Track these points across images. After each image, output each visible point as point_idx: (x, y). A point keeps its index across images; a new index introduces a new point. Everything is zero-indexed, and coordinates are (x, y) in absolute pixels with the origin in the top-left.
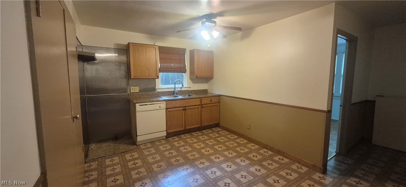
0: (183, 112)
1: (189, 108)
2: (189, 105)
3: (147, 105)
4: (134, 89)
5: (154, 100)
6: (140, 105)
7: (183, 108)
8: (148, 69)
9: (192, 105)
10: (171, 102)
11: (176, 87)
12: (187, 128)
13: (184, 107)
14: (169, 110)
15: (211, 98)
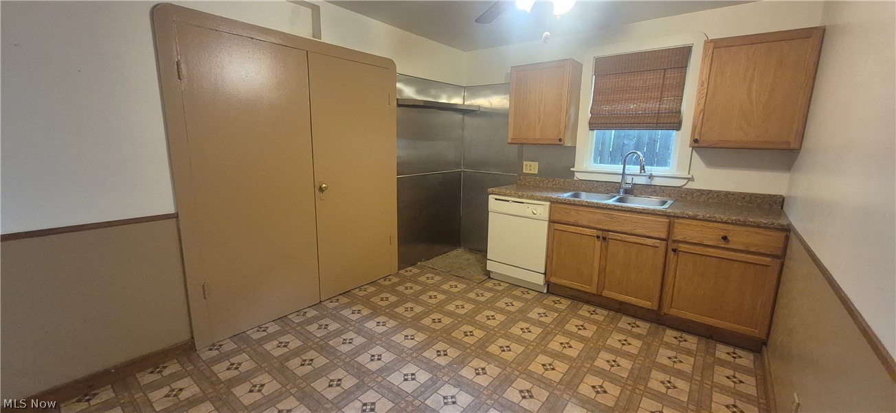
0: (598, 243)
1: (619, 236)
2: (618, 229)
3: (508, 201)
4: (528, 167)
5: (537, 194)
6: (496, 199)
7: (600, 233)
8: (541, 122)
9: (629, 232)
10: (565, 208)
11: (627, 172)
12: (606, 293)
13: (601, 230)
14: (557, 226)
15: (730, 227)
